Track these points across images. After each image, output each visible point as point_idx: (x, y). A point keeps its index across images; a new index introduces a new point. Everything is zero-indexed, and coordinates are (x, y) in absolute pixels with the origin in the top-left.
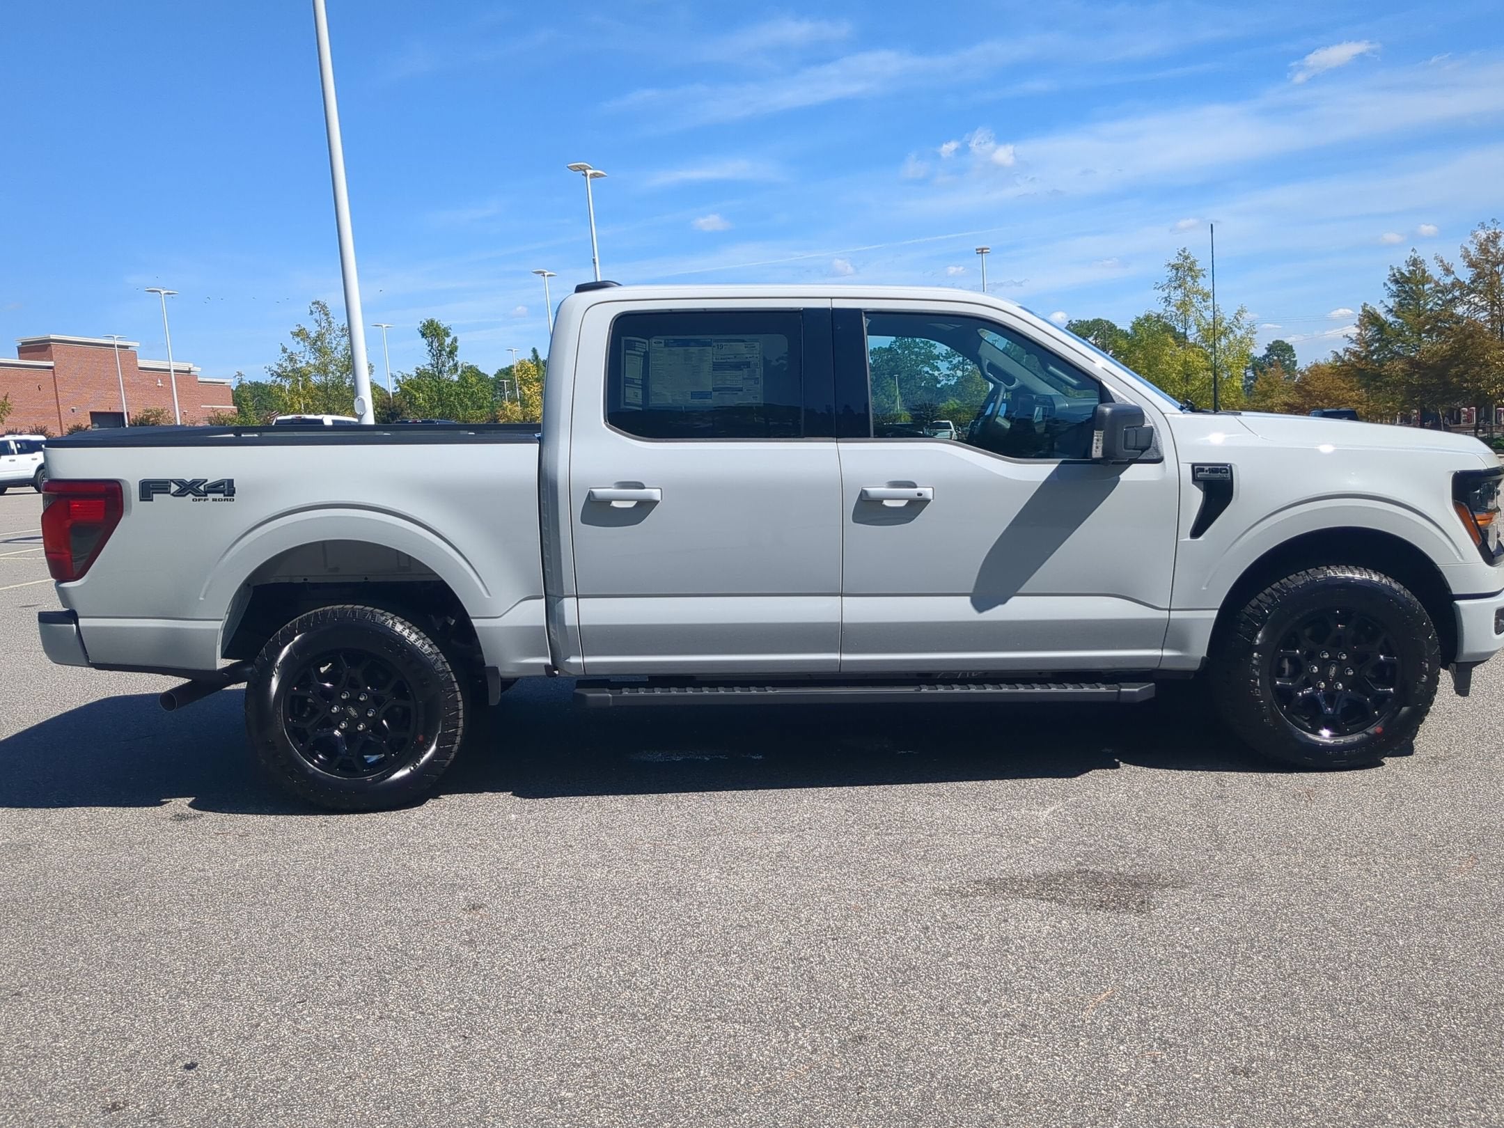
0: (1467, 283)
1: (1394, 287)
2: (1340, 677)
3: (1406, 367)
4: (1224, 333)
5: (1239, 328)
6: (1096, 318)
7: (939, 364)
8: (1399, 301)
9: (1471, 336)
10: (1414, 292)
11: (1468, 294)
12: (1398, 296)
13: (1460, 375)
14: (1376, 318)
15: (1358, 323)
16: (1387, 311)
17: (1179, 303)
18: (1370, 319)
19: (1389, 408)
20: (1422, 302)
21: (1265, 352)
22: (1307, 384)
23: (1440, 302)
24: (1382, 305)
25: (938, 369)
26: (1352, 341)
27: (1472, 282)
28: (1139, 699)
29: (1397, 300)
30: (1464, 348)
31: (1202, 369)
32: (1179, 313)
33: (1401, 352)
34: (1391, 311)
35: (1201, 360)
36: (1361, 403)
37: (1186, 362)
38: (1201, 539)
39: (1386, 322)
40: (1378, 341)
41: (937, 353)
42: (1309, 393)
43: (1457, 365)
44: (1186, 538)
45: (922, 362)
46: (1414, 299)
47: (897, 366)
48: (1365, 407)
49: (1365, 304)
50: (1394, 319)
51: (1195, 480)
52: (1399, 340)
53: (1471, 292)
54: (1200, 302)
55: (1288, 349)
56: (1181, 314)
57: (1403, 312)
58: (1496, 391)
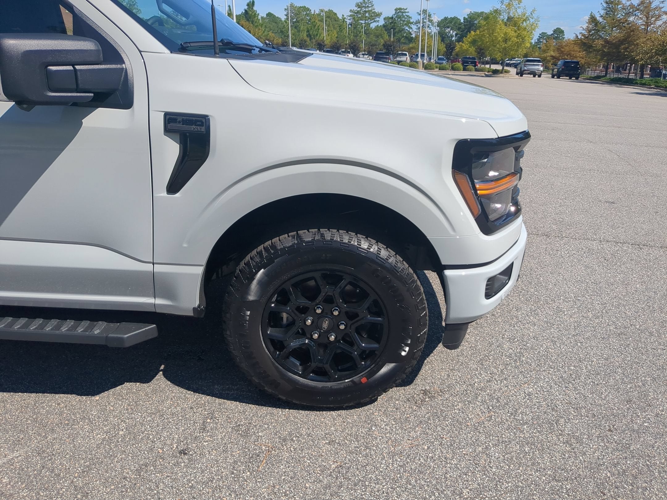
0: (636, 6)
1: (605, 5)
2: (334, 328)
3: (603, 43)
4: (525, 20)
5: (532, 18)
6: (482, 11)
7: (412, 26)
8: (606, 12)
9: (633, 31)
10: (613, 8)
11: (636, 11)
12: (606, 10)
13: (625, 49)
14: (595, 19)
15: (587, 21)
16: (600, 16)
17: (507, 4)
18: (593, 19)
19: (594, 61)
20: (616, 14)
21: (552, 32)
22: (563, 48)
23: (624, 14)
24: (598, 13)
25: (412, 29)
26: (584, 29)
27: (638, 5)
28: (127, 345)
29: (605, 11)
30: (629, 36)
31: (513, 37)
32: (506, 9)
33: (603, 36)
34: (602, 16)
35: (513, 33)
36: (583, 58)
37: (506, 33)
38: (177, 195)
39: (599, 22)
40: (594, 30)
41: (412, 21)
42: (562, 52)
43: (625, 44)
44: (162, 193)
45: (406, 24)
46: (613, 12)
47: (394, 26)
48: (584, 60)
49: (592, 13)
50: (602, 20)
51: (168, 131)
52: (603, 30)
53: (637, 10)
54: (517, 5)
55: (562, 32)
56: (508, 9)
57: (607, 18)
58: (639, 57)
